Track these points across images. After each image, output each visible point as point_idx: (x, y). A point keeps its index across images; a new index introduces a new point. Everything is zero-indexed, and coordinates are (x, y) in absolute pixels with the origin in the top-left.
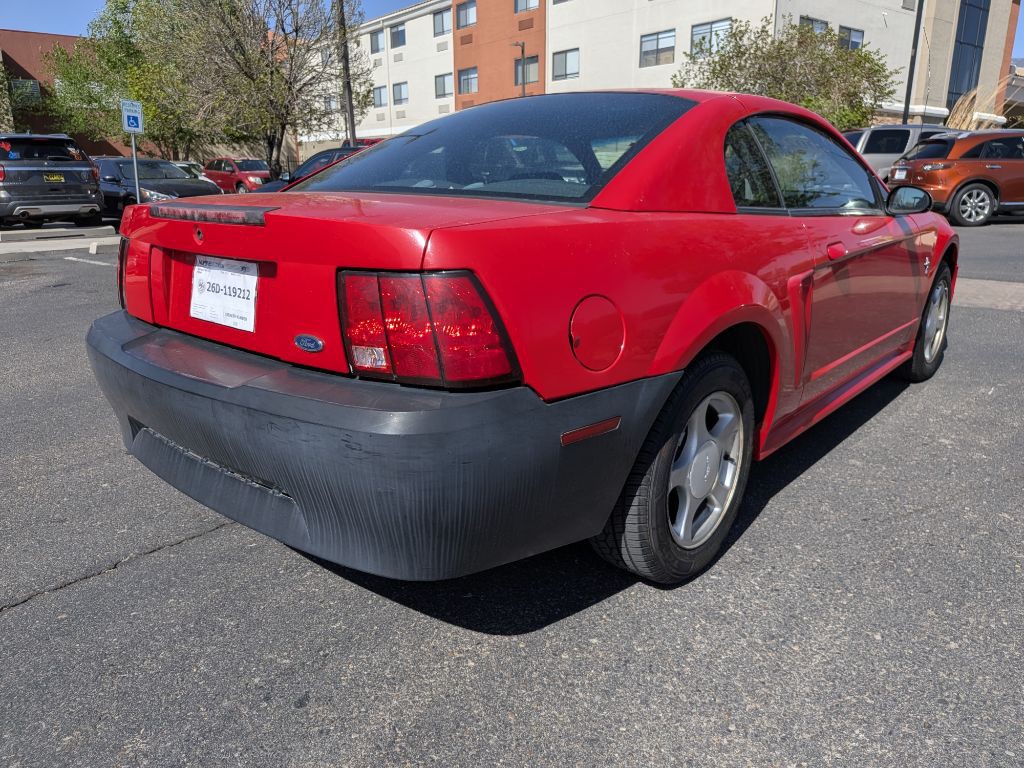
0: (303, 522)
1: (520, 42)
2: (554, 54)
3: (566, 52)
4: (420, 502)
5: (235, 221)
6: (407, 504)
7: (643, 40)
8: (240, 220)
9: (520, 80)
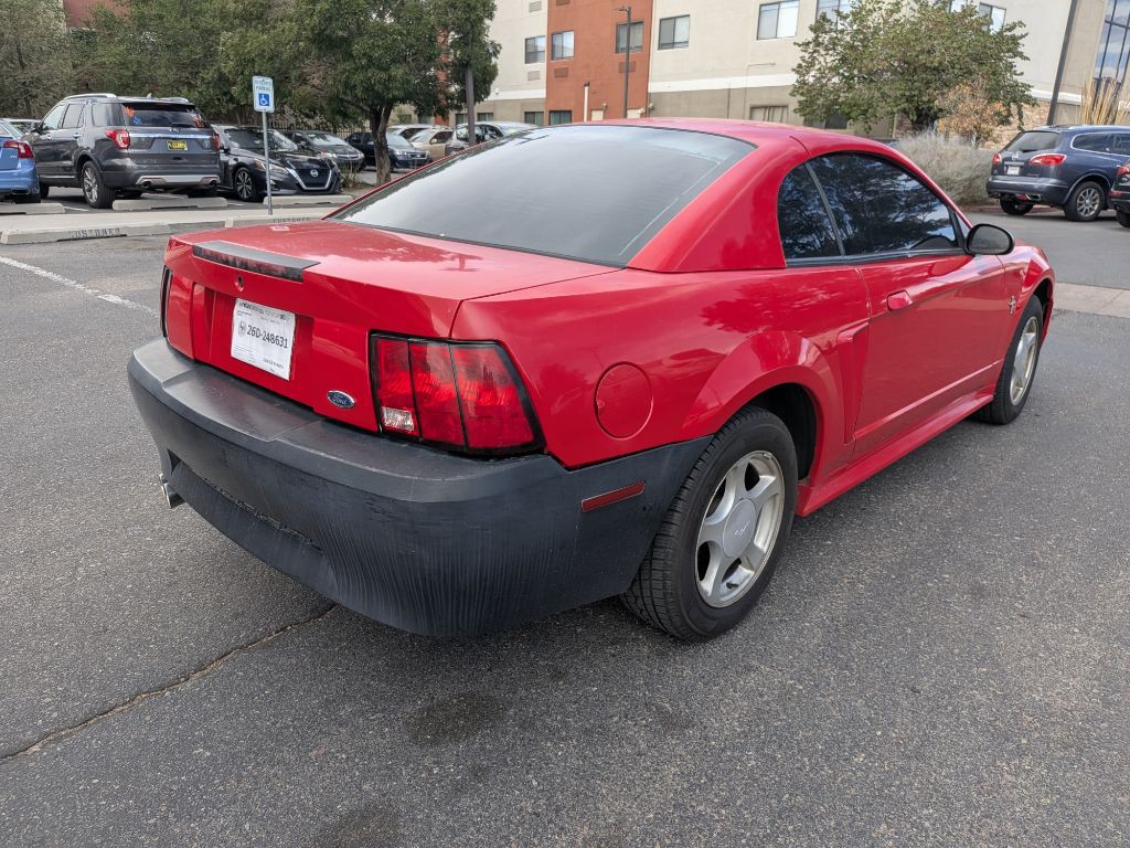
0: (331, 573)
1: (626, 7)
2: (661, 21)
3: (675, 18)
4: (439, 565)
5: (275, 273)
6: (426, 567)
7: (763, 8)
8: (279, 273)
9: (623, 45)
